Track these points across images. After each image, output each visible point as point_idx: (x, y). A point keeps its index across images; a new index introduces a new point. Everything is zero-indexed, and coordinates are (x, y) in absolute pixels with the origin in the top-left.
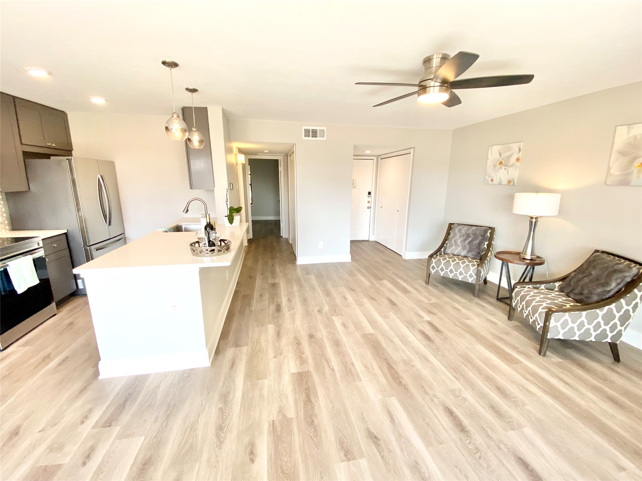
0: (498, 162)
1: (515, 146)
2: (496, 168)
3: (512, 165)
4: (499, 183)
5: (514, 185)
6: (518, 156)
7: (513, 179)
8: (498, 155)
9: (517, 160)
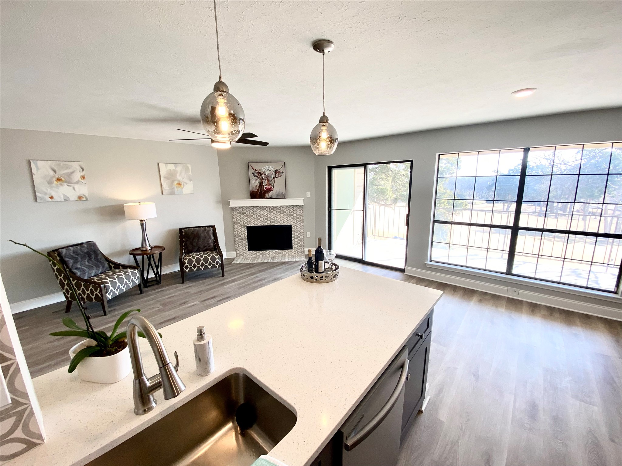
0: (54, 179)
1: (75, 166)
2: (54, 185)
3: (78, 182)
4: (64, 200)
5: (87, 200)
6: (82, 174)
7: (84, 195)
8: (52, 173)
9: (83, 178)
